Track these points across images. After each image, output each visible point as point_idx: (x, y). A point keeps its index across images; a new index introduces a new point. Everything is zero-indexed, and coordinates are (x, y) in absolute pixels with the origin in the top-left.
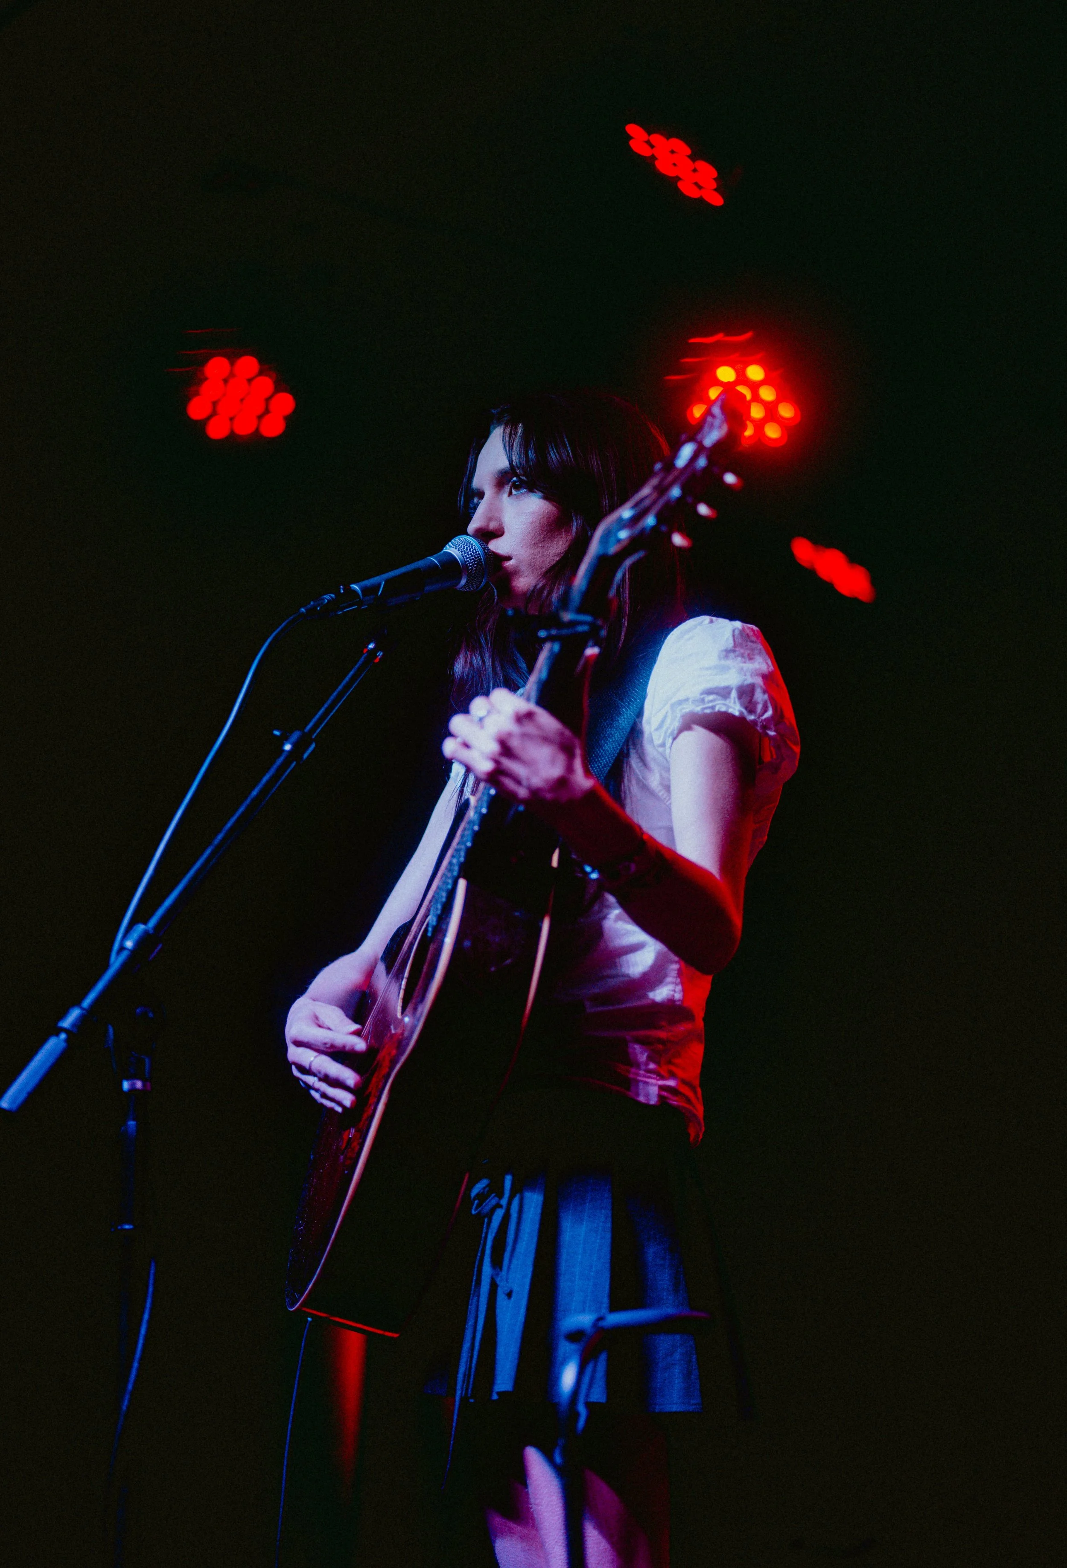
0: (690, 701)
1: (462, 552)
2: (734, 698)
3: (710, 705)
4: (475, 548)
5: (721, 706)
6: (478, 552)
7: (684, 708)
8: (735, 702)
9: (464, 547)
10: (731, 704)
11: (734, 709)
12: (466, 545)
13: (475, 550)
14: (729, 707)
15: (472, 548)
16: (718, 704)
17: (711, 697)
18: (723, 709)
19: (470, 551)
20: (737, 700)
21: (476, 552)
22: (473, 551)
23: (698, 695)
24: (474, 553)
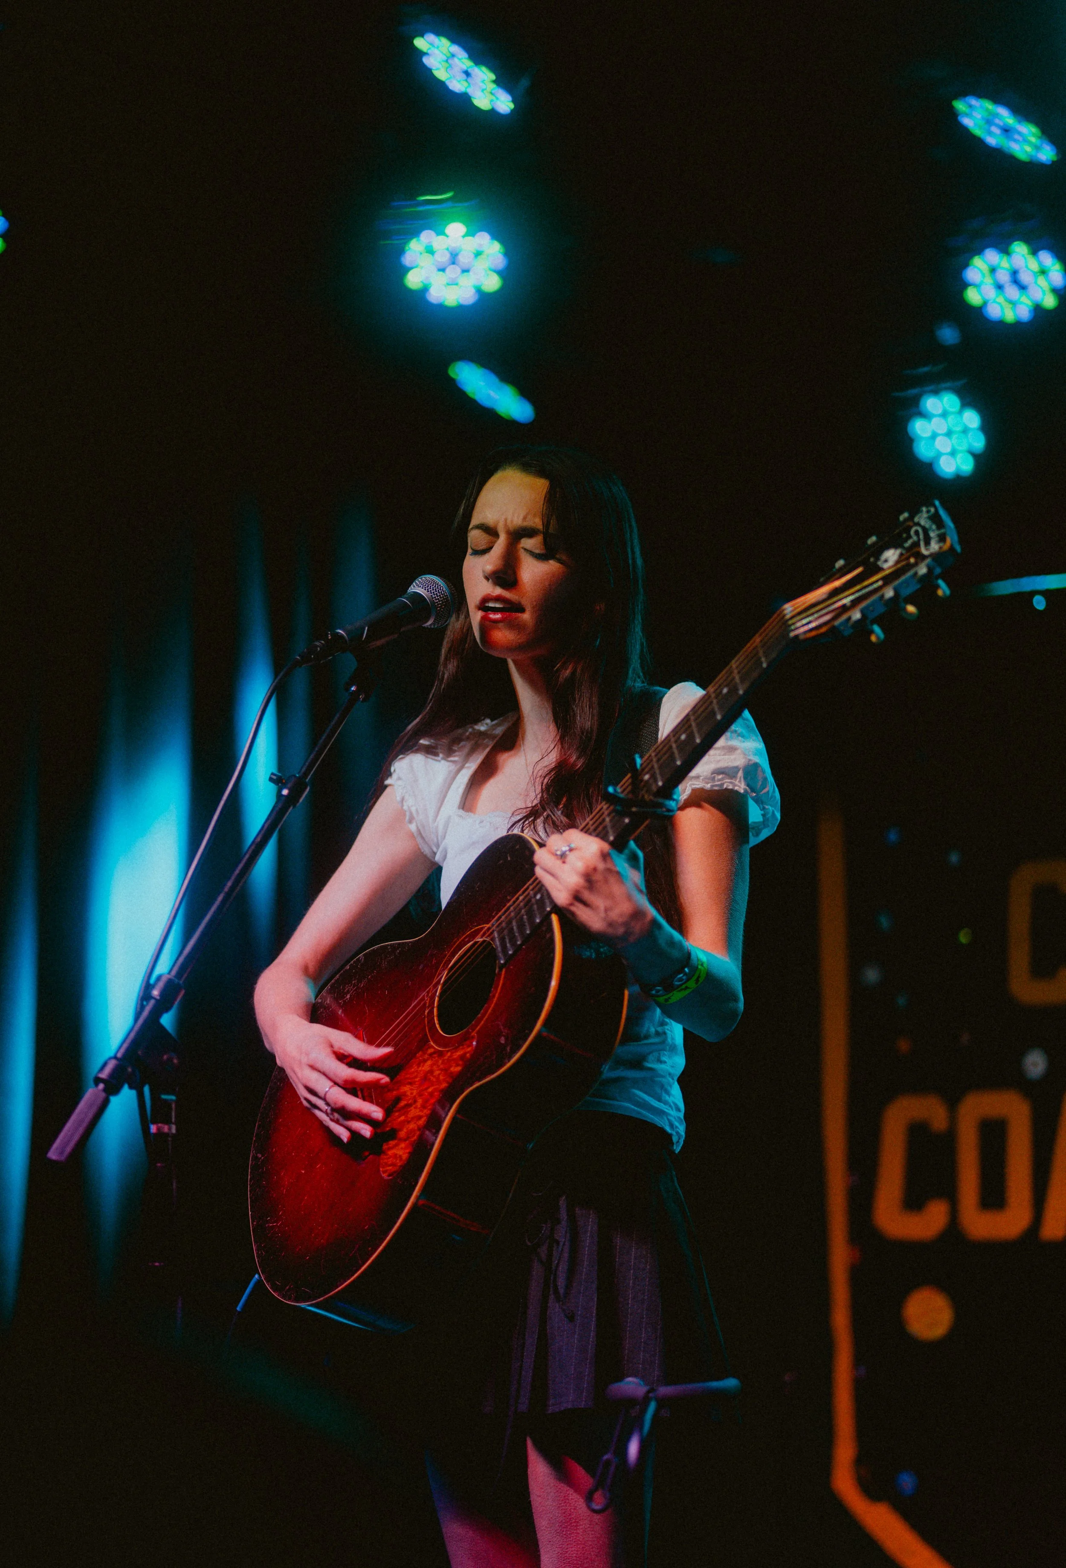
0: (701, 778)
1: (431, 593)
2: (740, 777)
3: (719, 783)
4: (443, 589)
5: (728, 784)
6: (446, 593)
7: (694, 784)
8: (740, 781)
9: (430, 586)
10: (737, 783)
11: (740, 787)
12: (433, 585)
13: (443, 591)
14: (735, 785)
15: (438, 588)
16: (726, 782)
17: (720, 777)
18: (730, 787)
19: (436, 591)
20: (742, 779)
21: (444, 594)
22: (439, 591)
23: (710, 775)
24: (442, 595)
